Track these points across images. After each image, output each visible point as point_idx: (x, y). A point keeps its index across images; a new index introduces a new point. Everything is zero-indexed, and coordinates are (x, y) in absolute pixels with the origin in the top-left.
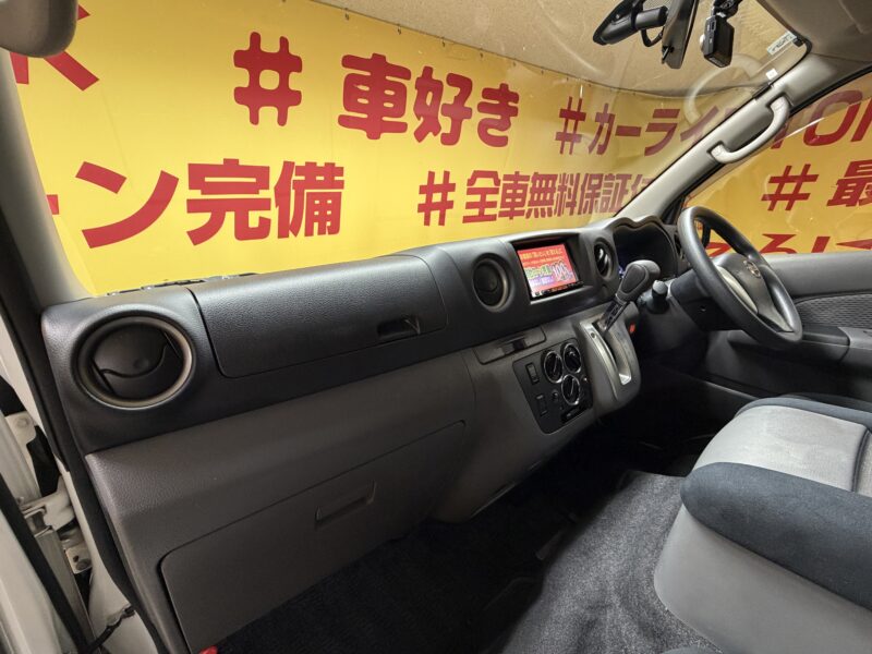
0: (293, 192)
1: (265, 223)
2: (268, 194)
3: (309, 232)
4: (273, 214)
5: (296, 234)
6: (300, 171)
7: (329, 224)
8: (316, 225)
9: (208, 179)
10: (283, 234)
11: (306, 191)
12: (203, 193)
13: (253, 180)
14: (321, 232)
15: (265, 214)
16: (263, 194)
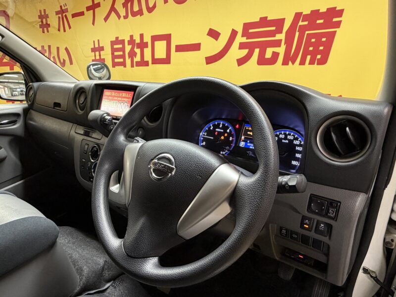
0: (297, 34)
1: (275, 55)
2: (281, 36)
3: (302, 63)
4: (281, 50)
5: (293, 63)
6: (306, 18)
7: (319, 57)
8: (309, 57)
9: (251, 31)
10: (285, 63)
11: (307, 32)
12: (247, 39)
13: (274, 28)
14: (311, 63)
15: (276, 50)
16: (278, 37)
